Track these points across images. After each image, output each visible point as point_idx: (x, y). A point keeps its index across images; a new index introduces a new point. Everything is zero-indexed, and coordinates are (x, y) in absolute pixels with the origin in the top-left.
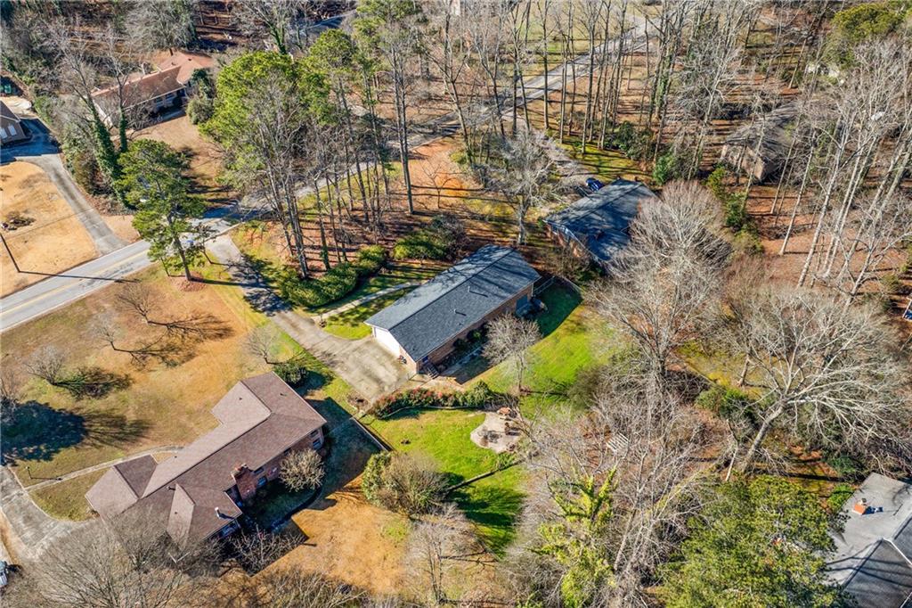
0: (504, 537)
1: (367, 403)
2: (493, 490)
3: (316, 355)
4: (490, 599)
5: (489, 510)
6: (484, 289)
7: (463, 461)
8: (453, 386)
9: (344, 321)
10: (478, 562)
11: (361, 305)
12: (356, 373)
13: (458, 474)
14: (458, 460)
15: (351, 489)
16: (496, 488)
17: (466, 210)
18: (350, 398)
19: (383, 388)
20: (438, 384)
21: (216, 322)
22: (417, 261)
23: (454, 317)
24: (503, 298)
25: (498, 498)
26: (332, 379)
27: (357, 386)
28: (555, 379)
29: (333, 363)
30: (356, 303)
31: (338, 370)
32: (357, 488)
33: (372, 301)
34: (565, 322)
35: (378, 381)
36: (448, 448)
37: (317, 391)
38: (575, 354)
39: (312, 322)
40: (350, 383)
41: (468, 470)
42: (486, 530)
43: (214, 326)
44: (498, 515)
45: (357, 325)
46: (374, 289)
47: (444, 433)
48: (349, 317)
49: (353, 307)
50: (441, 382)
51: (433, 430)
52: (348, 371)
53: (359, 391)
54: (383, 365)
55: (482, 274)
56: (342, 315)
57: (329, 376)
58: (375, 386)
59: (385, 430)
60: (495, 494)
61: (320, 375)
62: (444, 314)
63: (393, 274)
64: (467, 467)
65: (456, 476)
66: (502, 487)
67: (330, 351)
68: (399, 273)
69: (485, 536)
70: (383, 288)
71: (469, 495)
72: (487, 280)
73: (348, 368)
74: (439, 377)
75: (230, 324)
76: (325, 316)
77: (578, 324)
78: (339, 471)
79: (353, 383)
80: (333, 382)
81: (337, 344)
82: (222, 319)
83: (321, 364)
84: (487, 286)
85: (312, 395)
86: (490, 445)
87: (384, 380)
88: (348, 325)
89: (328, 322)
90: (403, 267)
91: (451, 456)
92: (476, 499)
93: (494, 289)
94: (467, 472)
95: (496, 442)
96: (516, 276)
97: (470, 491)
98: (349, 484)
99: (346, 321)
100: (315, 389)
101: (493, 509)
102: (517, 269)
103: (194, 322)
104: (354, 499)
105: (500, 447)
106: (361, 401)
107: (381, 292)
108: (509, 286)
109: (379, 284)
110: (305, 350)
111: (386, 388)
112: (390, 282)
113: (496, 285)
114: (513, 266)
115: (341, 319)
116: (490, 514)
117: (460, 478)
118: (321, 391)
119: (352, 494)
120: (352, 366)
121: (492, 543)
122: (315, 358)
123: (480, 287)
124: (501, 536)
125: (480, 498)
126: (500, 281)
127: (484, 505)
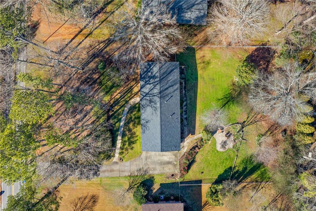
0: (261, 173)
1: (176, 174)
2: (243, 161)
3: (136, 174)
4: (276, 195)
5: (249, 169)
6: (169, 94)
7: (225, 161)
8: (193, 138)
9: (126, 150)
10: (262, 188)
11: (122, 137)
12: (158, 167)
13: (228, 167)
14: (223, 163)
15: (205, 205)
16: (243, 159)
17: (100, 42)
18: (168, 178)
19: (174, 164)
20: (188, 143)
21: (85, 199)
22: (115, 94)
23: (172, 118)
24: (177, 89)
25: (247, 162)
26: (153, 177)
27: (165, 172)
28: (220, 98)
29: (146, 171)
30: (119, 138)
31: (151, 172)
32: (206, 202)
33: (124, 131)
34: (197, 66)
35: (169, 163)
36: (216, 162)
37: (154, 186)
38: (215, 78)
39: (116, 163)
40: (161, 173)
41: (230, 163)
42: (254, 176)
43: (87, 200)
44: (252, 168)
45: (133, 147)
46: (117, 124)
47: (209, 158)
48: (125, 147)
49: (120, 141)
50: (188, 141)
51: (204, 160)
52: (154, 169)
53: (167, 173)
54: (163, 155)
55: (162, 89)
56: (122, 148)
57: (150, 177)
58: (170, 166)
59: (191, 176)
60: (245, 162)
61: (147, 180)
62: (169, 122)
63: (115, 110)
64: (228, 162)
65: (228, 168)
66: (244, 157)
67: (138, 168)
68: (116, 107)
69: (256, 178)
70: (120, 120)
71: (238, 170)
72: (166, 89)
73: (153, 168)
74: (185, 139)
75: (91, 194)
76: (117, 155)
77: (204, 62)
78: (194, 203)
79: (162, 172)
80: (155, 177)
81: (137, 163)
82: (85, 195)
83: (142, 176)
84: (168, 92)
85: (154, 189)
86: (227, 147)
87: (171, 160)
88: (130, 151)
89: (121, 156)
90: (114, 102)
91: (220, 163)
92: (241, 169)
93: (171, 90)
94: (230, 164)
95: (228, 144)
96: (171, 74)
97: (237, 168)
98: (203, 204)
99: (127, 149)
100: (152, 186)
101: (249, 167)
102: (169, 70)
103: (78, 207)
104: (210, 206)
105: (230, 145)
106: (173, 175)
107: (122, 124)
108: (174, 81)
109: (116, 120)
110: (130, 176)
111: (175, 163)
112: (119, 115)
113: (170, 87)
114: (167, 70)
115: (124, 151)
116: (250, 169)
117: (231, 168)
118: (155, 185)
119: (207, 206)
120: (153, 166)
121: (260, 178)
122: (137, 176)
123: (167, 95)
124: (260, 173)
125: (242, 167)
126: (169, 84)
127: (245, 169)
